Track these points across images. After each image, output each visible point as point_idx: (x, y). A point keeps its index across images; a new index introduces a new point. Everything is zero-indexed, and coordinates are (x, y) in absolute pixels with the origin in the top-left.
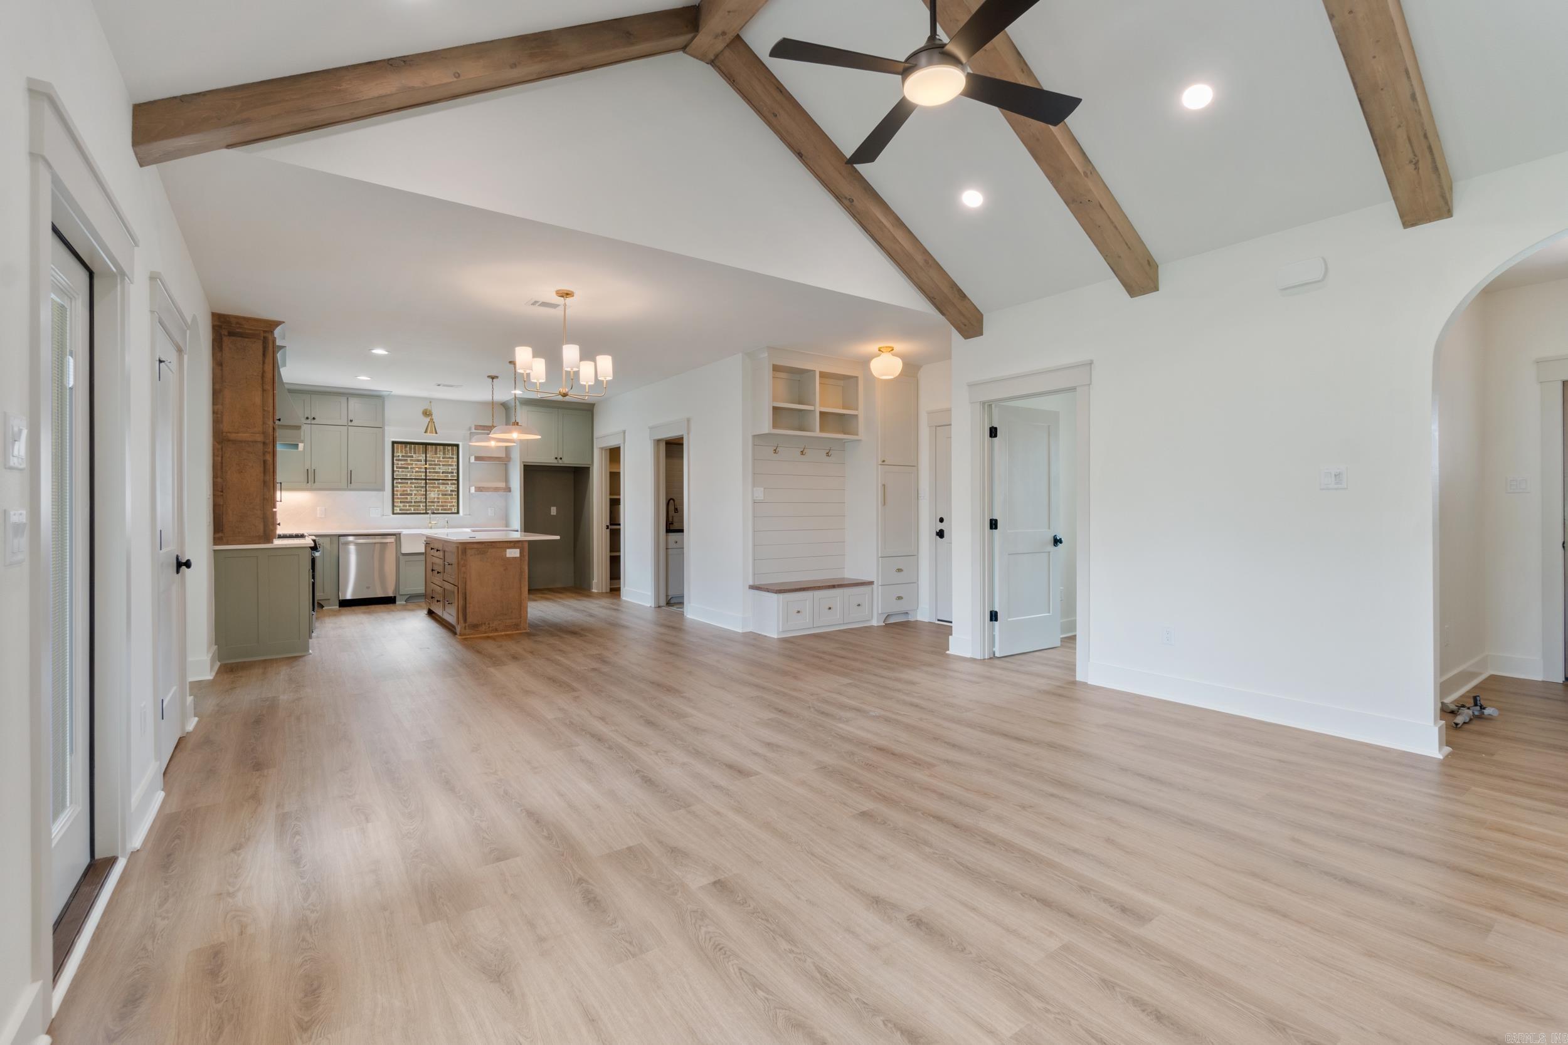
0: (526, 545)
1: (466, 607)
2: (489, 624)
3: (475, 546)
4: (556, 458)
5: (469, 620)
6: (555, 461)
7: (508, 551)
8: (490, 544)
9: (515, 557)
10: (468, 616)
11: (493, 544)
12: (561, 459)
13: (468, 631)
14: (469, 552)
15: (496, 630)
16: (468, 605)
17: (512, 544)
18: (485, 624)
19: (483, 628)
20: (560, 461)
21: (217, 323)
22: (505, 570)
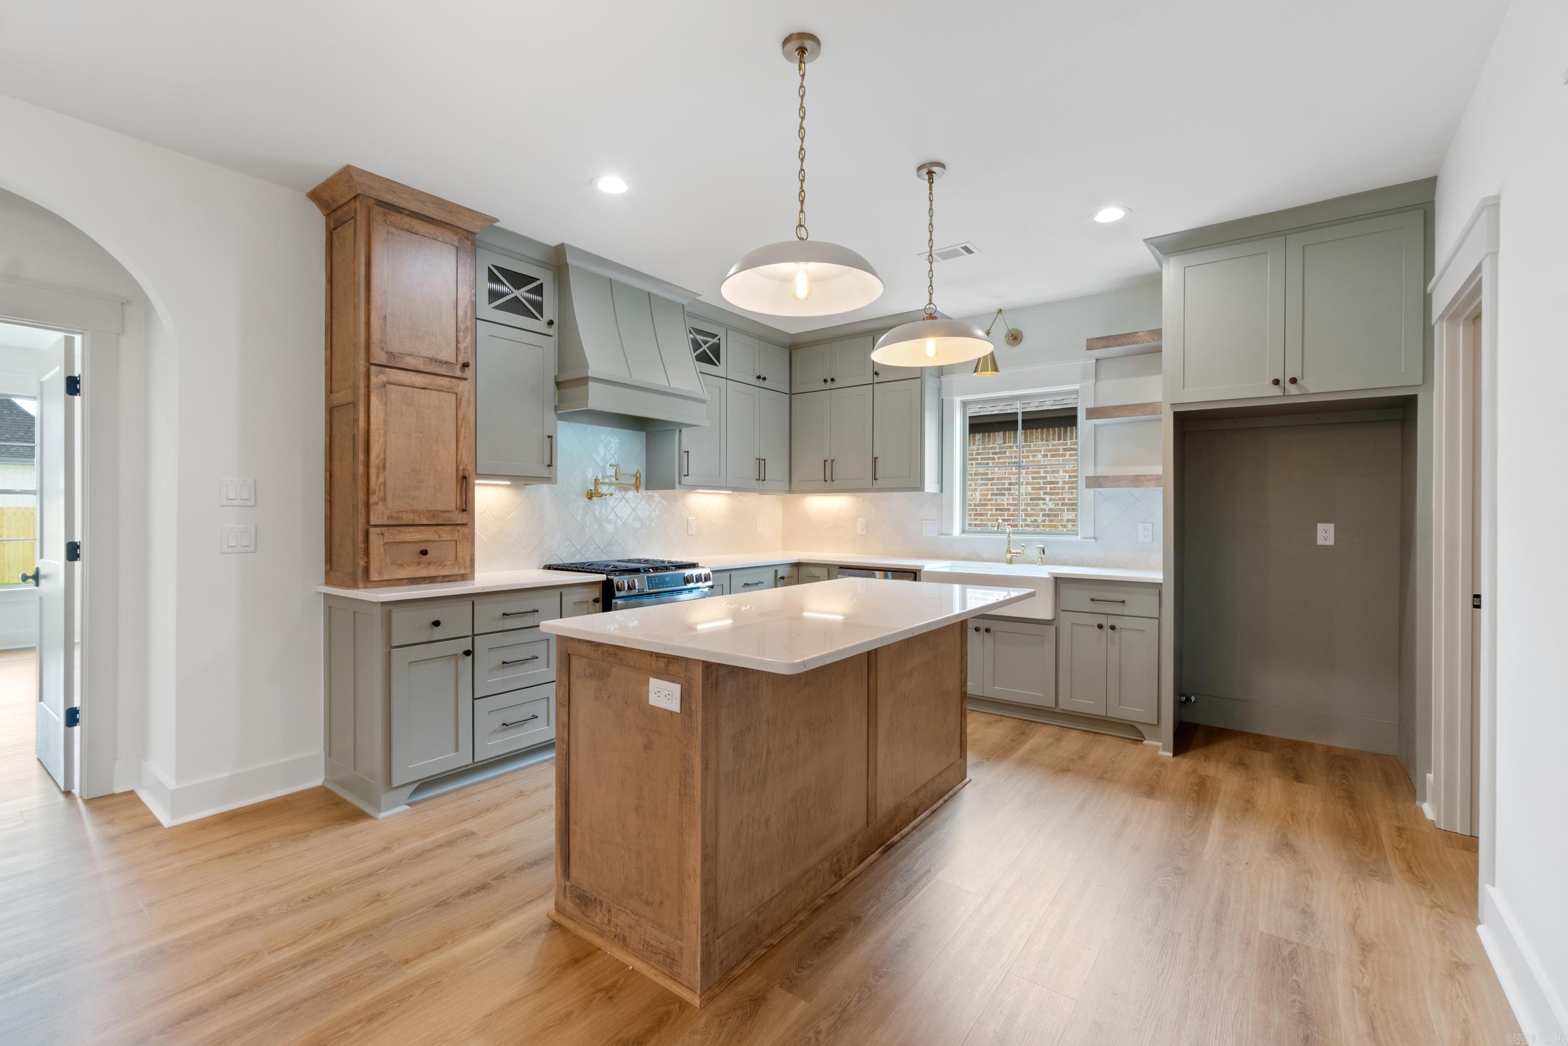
4: (1276, 382)
6: (1276, 391)
12: (1294, 381)
20: (1292, 389)
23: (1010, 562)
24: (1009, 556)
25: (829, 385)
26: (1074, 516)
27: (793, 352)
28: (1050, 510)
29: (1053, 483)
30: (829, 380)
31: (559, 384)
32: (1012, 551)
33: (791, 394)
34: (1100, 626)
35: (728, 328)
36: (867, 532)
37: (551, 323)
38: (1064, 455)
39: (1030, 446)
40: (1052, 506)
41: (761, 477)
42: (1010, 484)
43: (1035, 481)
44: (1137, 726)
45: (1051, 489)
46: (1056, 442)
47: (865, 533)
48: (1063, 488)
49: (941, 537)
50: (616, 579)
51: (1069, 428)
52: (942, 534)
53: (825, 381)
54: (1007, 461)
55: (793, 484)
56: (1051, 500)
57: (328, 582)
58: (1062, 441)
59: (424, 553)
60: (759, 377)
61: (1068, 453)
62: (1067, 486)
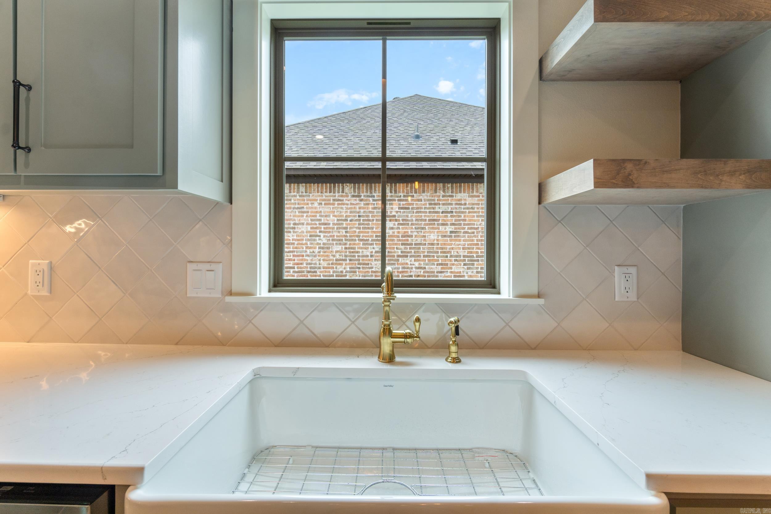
26: (341, 248)
28: (324, 244)
29: (325, 224)
36: (51, 293)
38: (333, 204)
39: (309, 196)
40: (325, 241)
42: (295, 224)
43: (313, 222)
45: (324, 228)
46: (328, 194)
47: (45, 293)
48: (333, 228)
49: (229, 299)
51: (337, 185)
52: (231, 294)
54: (292, 206)
56: (324, 236)
58: (332, 194)
61: (336, 202)
62: (336, 227)
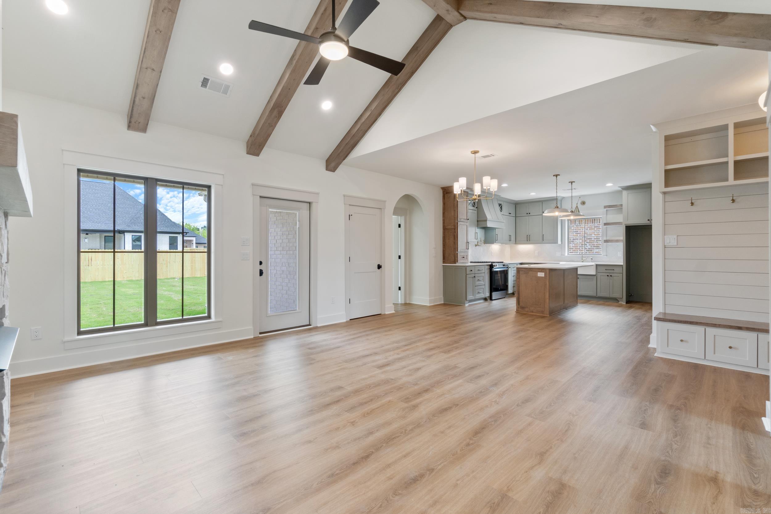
0: (548, 271)
1: (519, 298)
2: (529, 308)
3: (523, 270)
5: (521, 304)
7: (539, 273)
8: (530, 269)
9: (542, 277)
10: (520, 303)
11: (531, 269)
13: (520, 309)
14: (521, 272)
15: (532, 312)
16: (520, 297)
17: (540, 270)
18: (527, 307)
19: (527, 310)
21: (443, 190)
22: (537, 283)
23: (583, 262)
24: (582, 260)
25: (528, 215)
27: (517, 206)
28: (589, 248)
29: (590, 239)
30: (528, 213)
31: (478, 221)
32: (583, 259)
33: (516, 217)
34: (608, 276)
35: (504, 201)
37: (477, 208)
38: (594, 229)
39: (581, 226)
40: (590, 247)
41: (510, 240)
42: (573, 239)
44: (618, 299)
45: (589, 241)
46: (591, 224)
48: (594, 241)
50: (494, 264)
53: (527, 214)
55: (516, 242)
56: (589, 245)
57: (443, 263)
58: (593, 224)
59: (464, 257)
60: (509, 213)
61: (596, 228)
62: (595, 240)
